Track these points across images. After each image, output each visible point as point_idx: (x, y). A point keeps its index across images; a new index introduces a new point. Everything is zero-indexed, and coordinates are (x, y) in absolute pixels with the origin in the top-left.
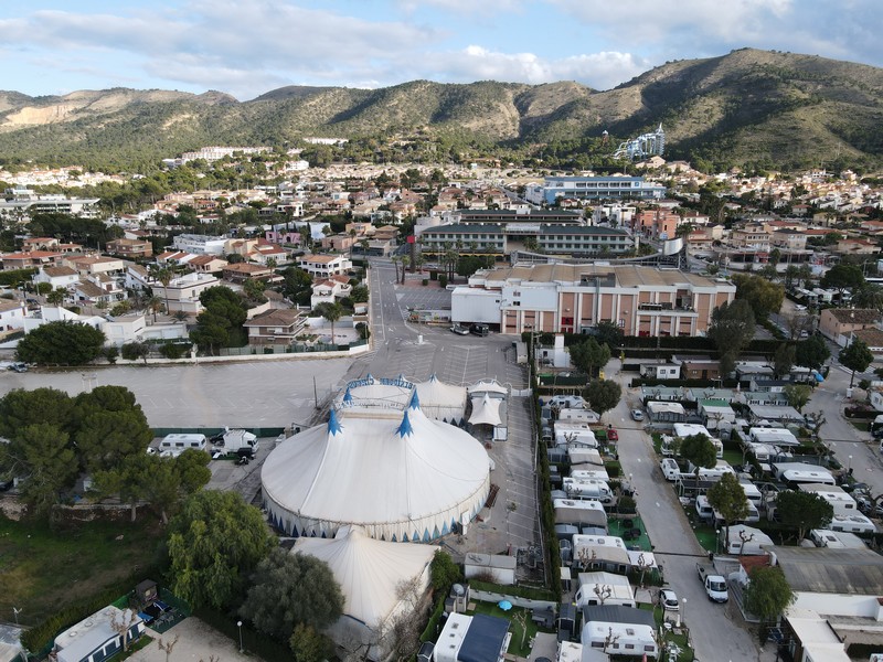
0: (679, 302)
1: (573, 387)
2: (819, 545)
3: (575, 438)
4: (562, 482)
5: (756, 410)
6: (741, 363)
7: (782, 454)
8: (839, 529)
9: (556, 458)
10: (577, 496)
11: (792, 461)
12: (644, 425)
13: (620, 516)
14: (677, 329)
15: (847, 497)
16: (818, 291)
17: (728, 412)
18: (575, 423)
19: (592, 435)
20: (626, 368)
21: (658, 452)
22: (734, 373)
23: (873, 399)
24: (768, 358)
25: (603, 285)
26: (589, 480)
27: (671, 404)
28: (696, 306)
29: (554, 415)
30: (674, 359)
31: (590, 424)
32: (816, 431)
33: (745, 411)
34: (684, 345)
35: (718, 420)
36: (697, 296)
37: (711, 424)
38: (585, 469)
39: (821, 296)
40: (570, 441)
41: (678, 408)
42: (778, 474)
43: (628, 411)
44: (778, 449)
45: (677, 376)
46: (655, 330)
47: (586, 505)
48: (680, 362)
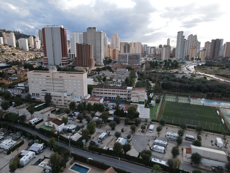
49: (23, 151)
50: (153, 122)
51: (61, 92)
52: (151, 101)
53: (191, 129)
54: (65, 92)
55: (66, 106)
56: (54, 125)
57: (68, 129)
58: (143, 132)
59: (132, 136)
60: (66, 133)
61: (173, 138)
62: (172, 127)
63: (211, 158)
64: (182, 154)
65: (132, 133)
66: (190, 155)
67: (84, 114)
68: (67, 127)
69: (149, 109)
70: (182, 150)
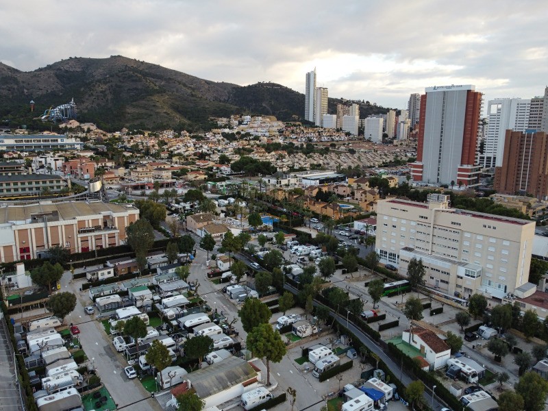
0: (105, 224)
1: (38, 302)
2: (209, 363)
3: (46, 344)
4: (41, 383)
5: (164, 287)
6: (150, 257)
7: (182, 312)
8: (218, 349)
9: (33, 364)
10: (56, 389)
11: (188, 314)
12: (96, 316)
13: (90, 391)
14: (107, 242)
15: (217, 328)
16: (182, 204)
17: (147, 293)
18: (44, 331)
19: (58, 336)
20: (76, 277)
21: (109, 333)
22: (147, 265)
23: (219, 265)
24: (164, 250)
25: (50, 220)
26: (62, 374)
27: (112, 297)
28: (117, 226)
29: (26, 329)
30: (108, 263)
31: (56, 328)
32: (196, 291)
33: (157, 289)
34: (113, 253)
35: (143, 300)
36: (116, 219)
37: (139, 304)
38: (58, 366)
39: (184, 207)
40: (43, 347)
41: (117, 298)
42: (181, 325)
43: (83, 308)
44: (179, 309)
45: (112, 275)
46: (92, 246)
47: (64, 394)
48: (112, 265)
49: (349, 386)
51: (450, 261)
54: (460, 264)
55: (460, 302)
56: (422, 347)
57: (460, 370)
60: (452, 377)
67: (509, 339)
68: (458, 363)
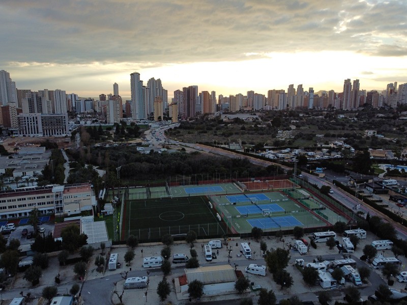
50: (115, 246)
52: (104, 205)
53: (179, 242)
58: (100, 270)
59: (81, 285)
61: (155, 266)
62: (150, 246)
63: (216, 280)
64: (174, 288)
65: (80, 279)
66: (185, 288)
69: (103, 223)
70: (173, 281)
